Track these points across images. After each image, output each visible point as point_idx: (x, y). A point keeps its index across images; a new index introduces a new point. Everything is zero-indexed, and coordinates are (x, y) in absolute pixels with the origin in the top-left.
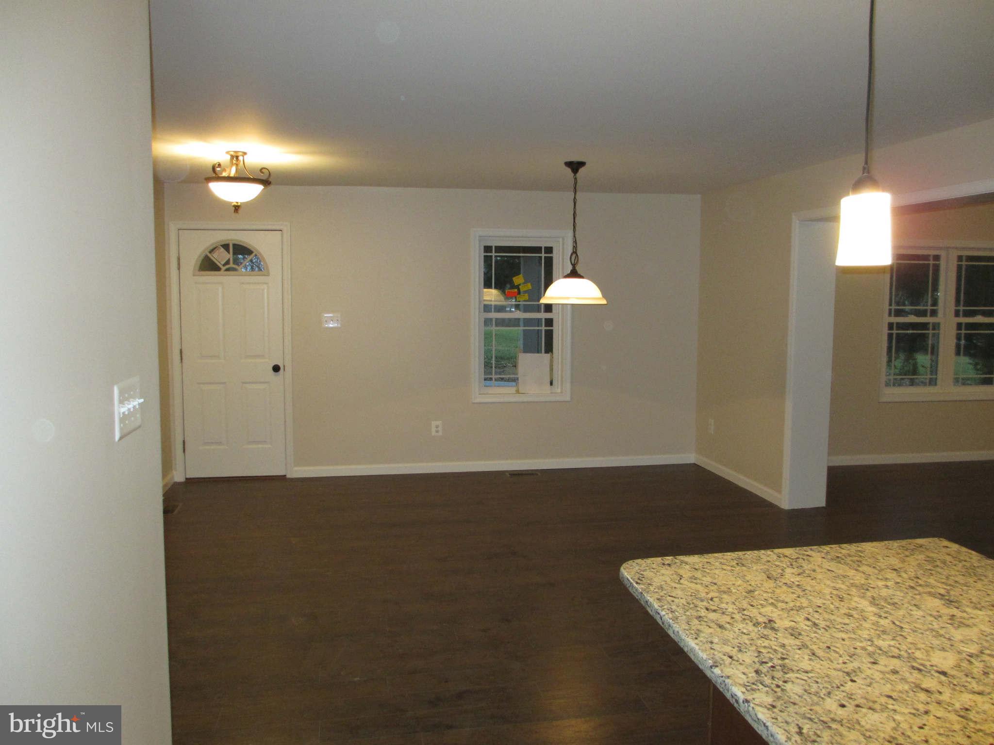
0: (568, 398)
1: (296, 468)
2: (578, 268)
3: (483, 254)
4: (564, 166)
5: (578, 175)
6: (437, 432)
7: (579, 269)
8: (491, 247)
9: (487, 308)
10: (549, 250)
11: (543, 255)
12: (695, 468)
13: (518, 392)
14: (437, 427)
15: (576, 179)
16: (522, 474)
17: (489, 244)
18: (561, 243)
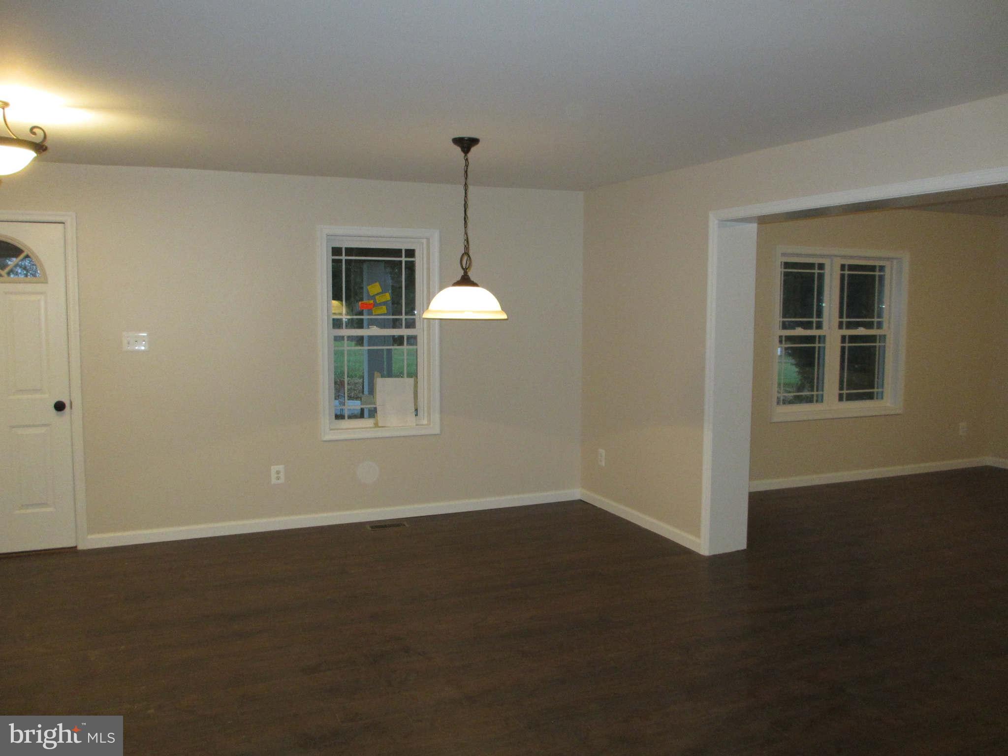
0: (437, 430)
1: (89, 537)
2: (470, 274)
3: (331, 257)
4: (452, 144)
5: (470, 155)
6: (278, 478)
7: (472, 275)
8: (340, 249)
9: (337, 324)
10: (411, 253)
11: (403, 259)
12: (581, 505)
13: (376, 425)
14: (278, 472)
15: (467, 160)
16: (385, 526)
17: (337, 245)
18: (425, 245)
